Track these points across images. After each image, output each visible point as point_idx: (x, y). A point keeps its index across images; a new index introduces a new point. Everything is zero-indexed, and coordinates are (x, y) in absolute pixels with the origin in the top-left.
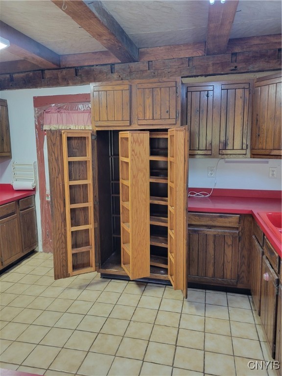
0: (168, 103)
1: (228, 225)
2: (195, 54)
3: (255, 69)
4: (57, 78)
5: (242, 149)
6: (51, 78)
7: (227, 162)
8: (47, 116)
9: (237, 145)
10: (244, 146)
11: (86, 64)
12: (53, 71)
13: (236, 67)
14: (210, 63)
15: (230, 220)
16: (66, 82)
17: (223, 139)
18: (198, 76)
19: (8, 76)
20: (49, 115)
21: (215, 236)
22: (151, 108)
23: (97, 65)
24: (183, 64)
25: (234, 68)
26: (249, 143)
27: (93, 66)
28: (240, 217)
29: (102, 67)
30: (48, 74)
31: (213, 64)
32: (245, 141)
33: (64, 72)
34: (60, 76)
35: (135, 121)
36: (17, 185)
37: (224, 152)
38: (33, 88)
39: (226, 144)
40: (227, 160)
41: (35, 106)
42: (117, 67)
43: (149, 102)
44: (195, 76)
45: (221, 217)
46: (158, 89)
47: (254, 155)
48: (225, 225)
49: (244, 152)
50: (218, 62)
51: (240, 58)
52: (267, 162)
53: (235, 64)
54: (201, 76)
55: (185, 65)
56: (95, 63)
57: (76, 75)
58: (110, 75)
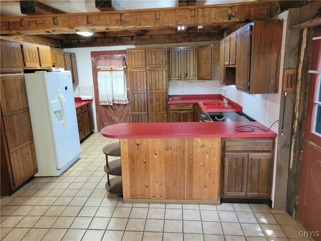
0: (162, 57)
1: (189, 109)
2: (172, 33)
3: (198, 41)
4: (104, 42)
5: (194, 76)
6: (100, 43)
7: (188, 82)
8: (100, 62)
9: (192, 75)
10: (195, 75)
11: (119, 36)
12: (102, 39)
13: (190, 39)
14: (179, 37)
15: (189, 106)
16: (108, 44)
17: (185, 72)
18: (173, 43)
19: (77, 41)
20: (100, 61)
21: (183, 114)
22: (155, 59)
23: (124, 37)
24: (166, 37)
25: (189, 40)
26: (196, 74)
27: (122, 37)
28: (193, 105)
29: (127, 37)
30: (99, 40)
31: (180, 37)
32: (195, 73)
33: (108, 39)
34: (105, 41)
35: (148, 65)
36: (83, 97)
37: (186, 78)
38: (90, 47)
39: (187, 75)
40: (188, 81)
41: (92, 56)
42: (135, 37)
43: (154, 57)
44: (172, 43)
45: (185, 105)
46: (158, 52)
47: (199, 79)
48: (187, 109)
49: (194, 78)
50: (182, 37)
51: (192, 35)
52: (205, 82)
53: (190, 38)
54: (175, 42)
55: (167, 38)
56: (123, 35)
57: (114, 41)
58: (131, 41)
